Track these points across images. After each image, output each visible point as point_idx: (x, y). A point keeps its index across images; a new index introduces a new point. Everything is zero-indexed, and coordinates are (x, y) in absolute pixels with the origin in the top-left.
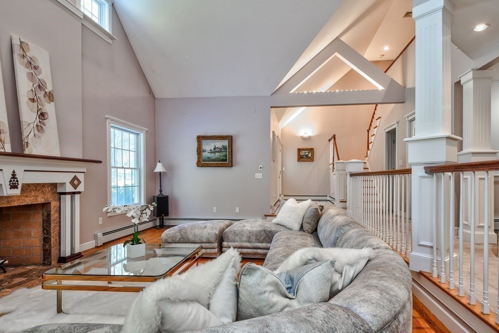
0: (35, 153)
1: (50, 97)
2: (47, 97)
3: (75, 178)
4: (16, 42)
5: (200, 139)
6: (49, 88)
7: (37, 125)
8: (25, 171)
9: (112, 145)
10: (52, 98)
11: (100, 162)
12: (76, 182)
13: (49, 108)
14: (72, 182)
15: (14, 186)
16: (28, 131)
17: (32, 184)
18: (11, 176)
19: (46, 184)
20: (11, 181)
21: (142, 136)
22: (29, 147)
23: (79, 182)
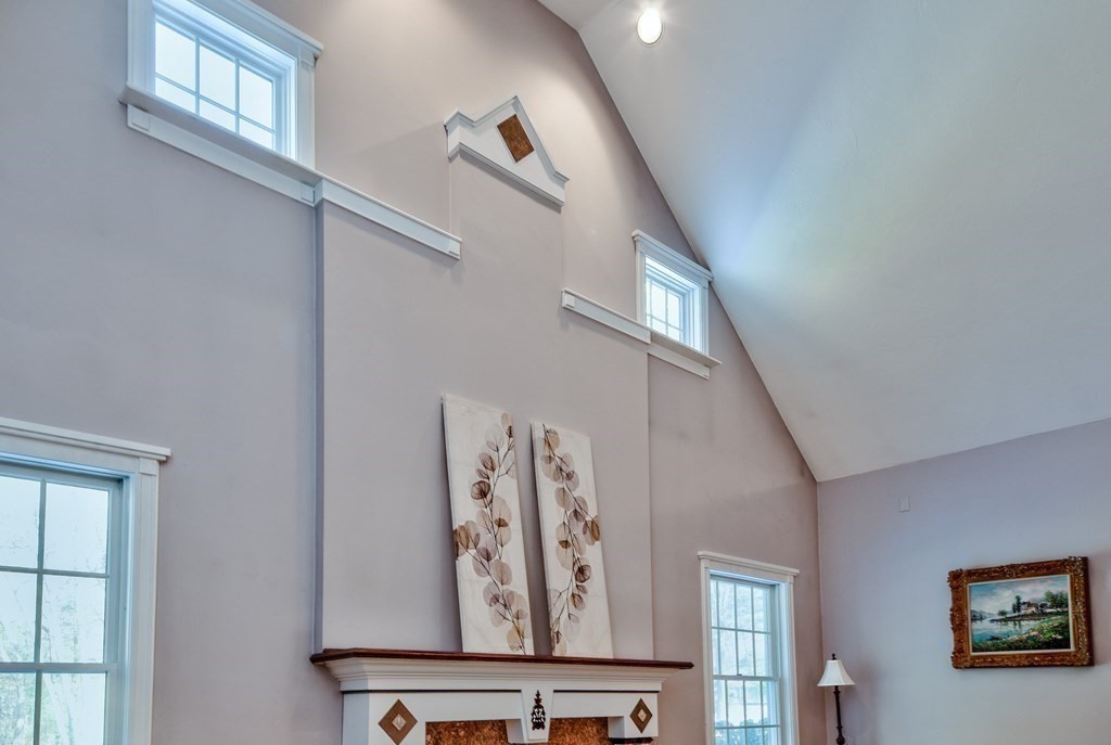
0: (570, 653)
1: (594, 530)
2: (588, 532)
3: (641, 706)
4: (539, 435)
5: (960, 581)
6: (591, 514)
7: (573, 595)
8: (555, 691)
9: (714, 623)
10: (596, 532)
11: (689, 666)
12: (642, 715)
13: (592, 555)
14: (634, 716)
15: (538, 725)
16: (559, 608)
17: (566, 719)
18: (534, 704)
19: (588, 719)
20: (534, 713)
21: (785, 591)
22: (561, 641)
23: (649, 715)
